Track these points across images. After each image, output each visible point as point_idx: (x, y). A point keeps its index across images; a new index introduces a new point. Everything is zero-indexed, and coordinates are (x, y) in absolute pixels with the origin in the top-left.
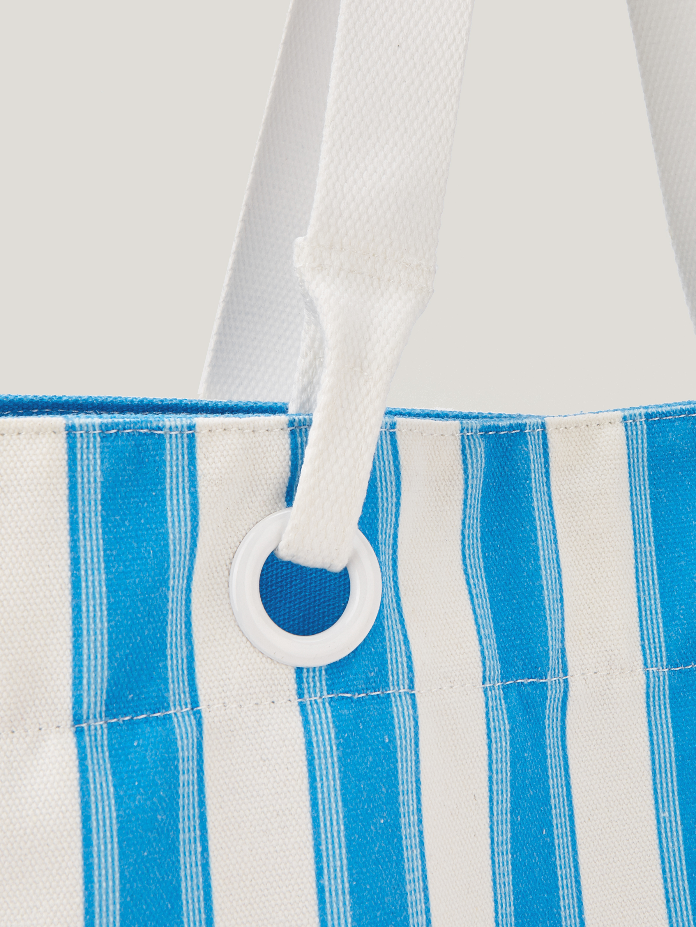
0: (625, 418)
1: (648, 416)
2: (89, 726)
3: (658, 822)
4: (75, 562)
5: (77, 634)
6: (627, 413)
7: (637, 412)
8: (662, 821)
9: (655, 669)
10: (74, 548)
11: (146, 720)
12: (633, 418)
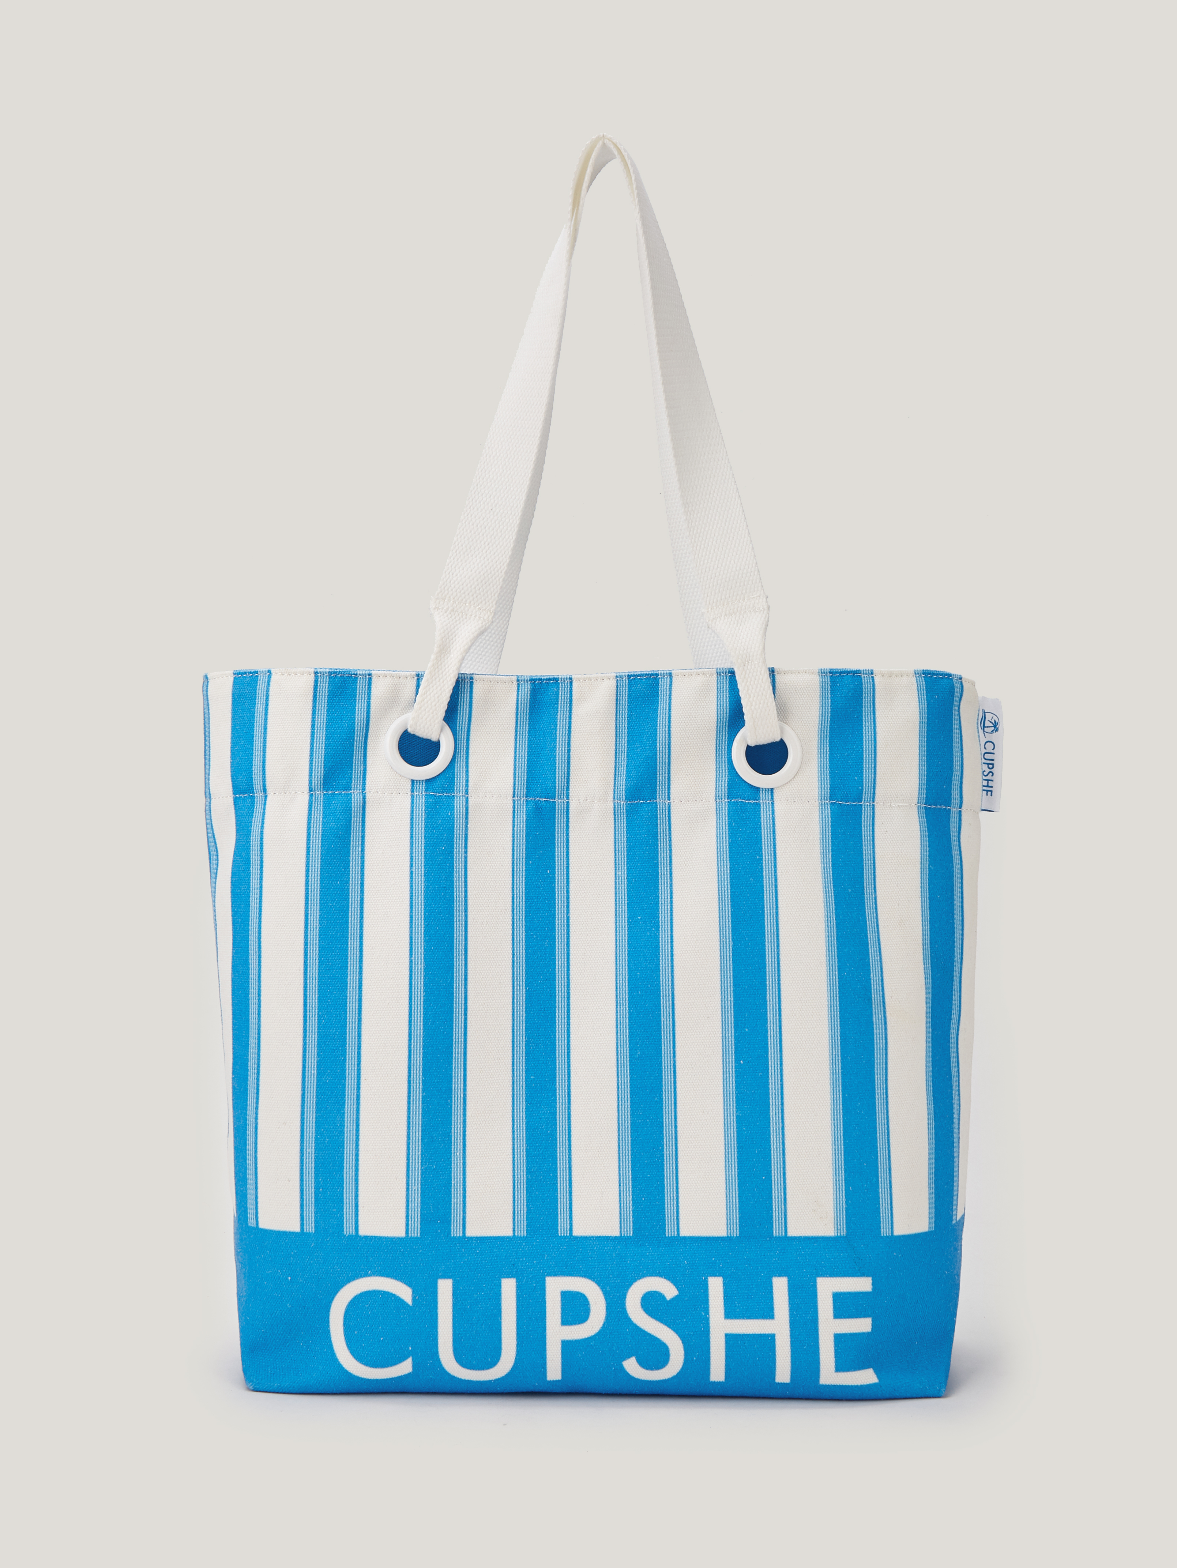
0: (617, 677)
1: (629, 676)
2: (315, 793)
3: (616, 877)
4: (313, 726)
5: (311, 755)
6: (618, 675)
7: (623, 674)
8: (617, 876)
9: (619, 802)
10: (313, 721)
11: (340, 794)
12: (621, 677)
